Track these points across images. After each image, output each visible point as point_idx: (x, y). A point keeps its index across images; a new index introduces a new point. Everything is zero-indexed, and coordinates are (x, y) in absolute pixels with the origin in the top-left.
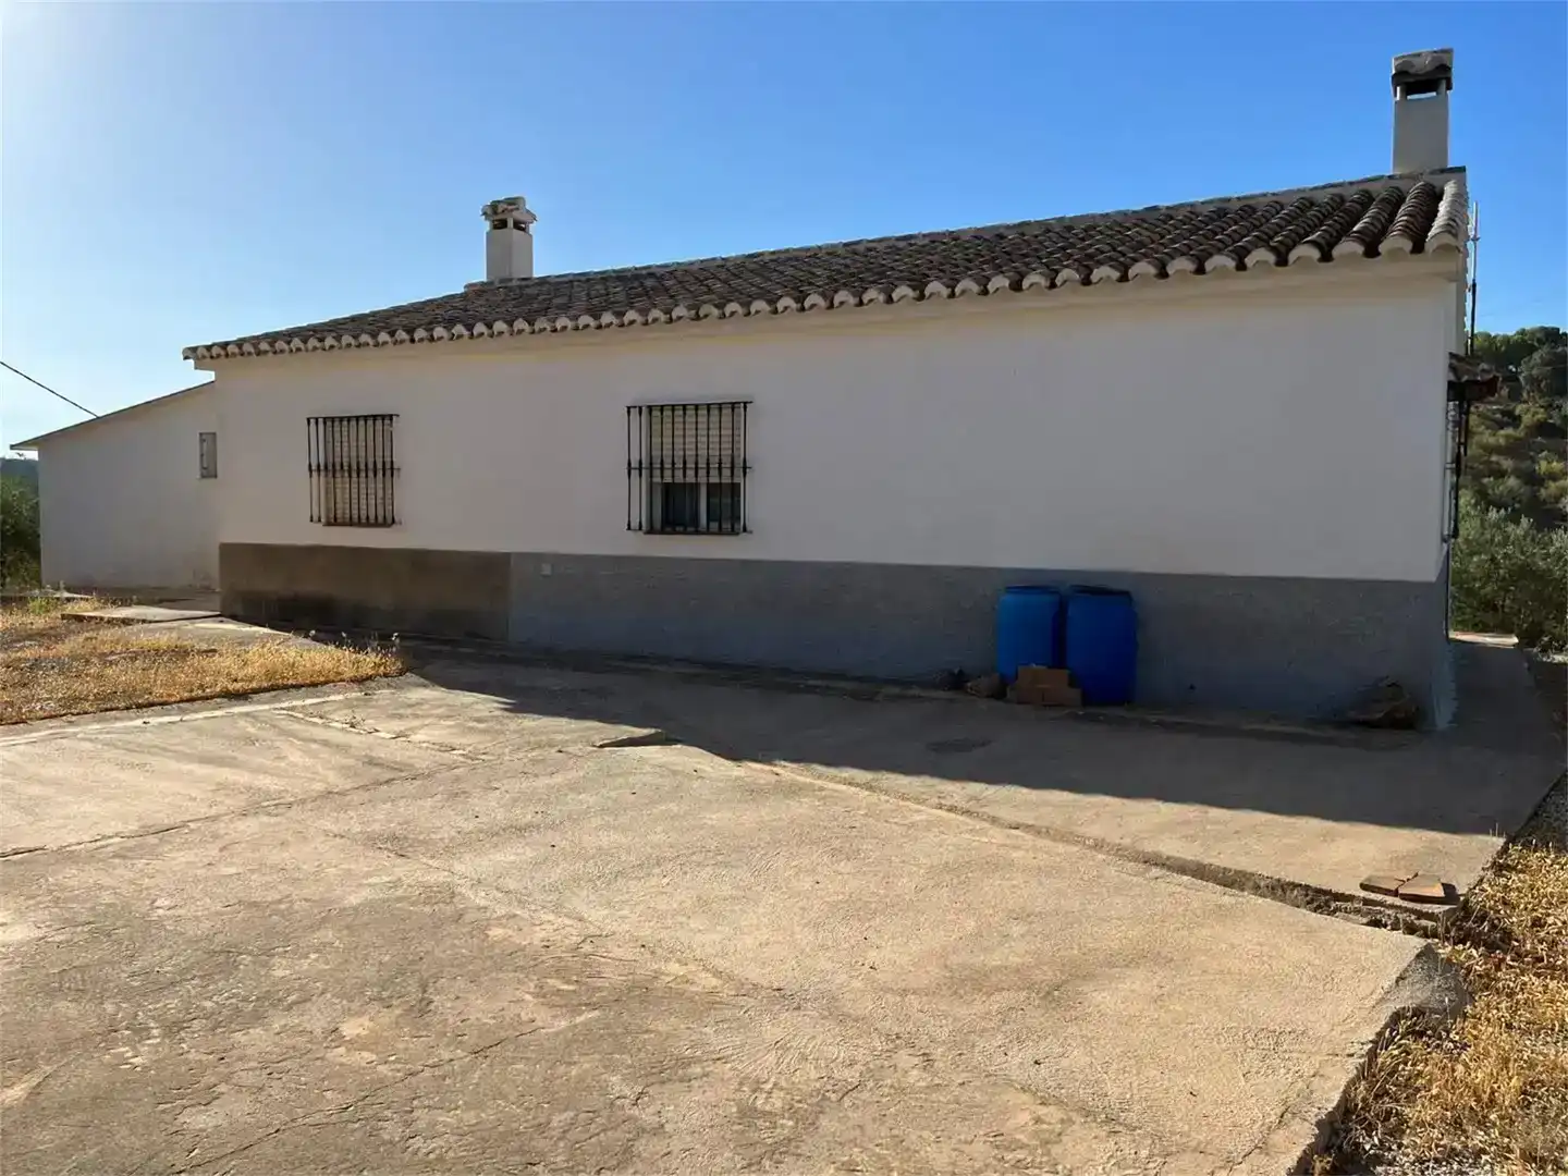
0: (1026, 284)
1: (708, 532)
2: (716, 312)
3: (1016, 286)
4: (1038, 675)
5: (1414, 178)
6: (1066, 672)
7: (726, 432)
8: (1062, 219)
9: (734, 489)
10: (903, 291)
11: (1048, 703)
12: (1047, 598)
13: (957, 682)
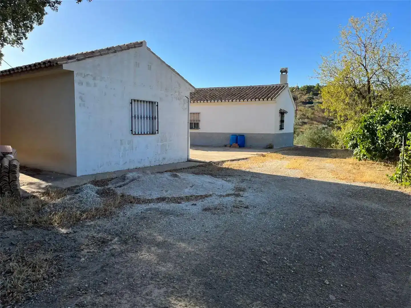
0: (233, 101)
1: (195, 129)
2: (196, 102)
3: (232, 101)
4: (234, 144)
5: (282, 85)
6: (237, 144)
7: (197, 116)
8: (239, 87)
9: (198, 123)
10: (219, 101)
11: (235, 147)
12: (235, 136)
13: (226, 146)
